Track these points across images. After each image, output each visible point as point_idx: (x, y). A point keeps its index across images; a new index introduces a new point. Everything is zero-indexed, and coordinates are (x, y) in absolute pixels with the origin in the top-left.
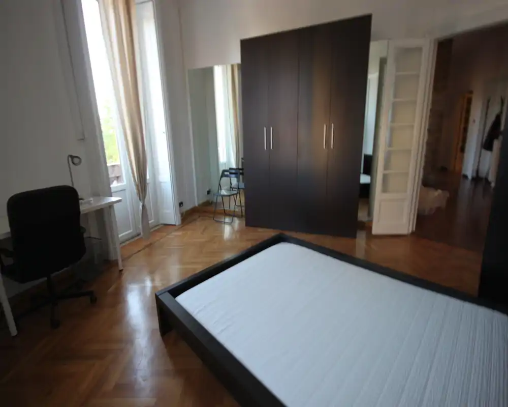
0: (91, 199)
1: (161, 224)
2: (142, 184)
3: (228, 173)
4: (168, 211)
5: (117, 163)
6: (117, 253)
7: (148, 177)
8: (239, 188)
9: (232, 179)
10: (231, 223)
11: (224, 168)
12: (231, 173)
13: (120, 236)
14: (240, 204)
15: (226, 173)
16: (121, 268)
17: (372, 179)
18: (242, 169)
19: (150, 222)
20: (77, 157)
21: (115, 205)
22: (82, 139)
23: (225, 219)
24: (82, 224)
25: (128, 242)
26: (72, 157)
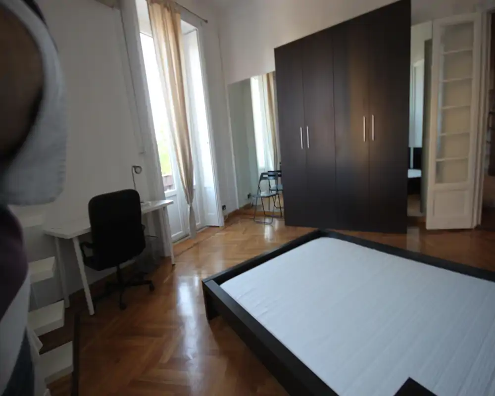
0: (150, 202)
1: (207, 226)
2: (189, 190)
3: (267, 176)
4: (213, 214)
5: (170, 174)
6: (170, 251)
7: (194, 183)
8: (277, 190)
9: (270, 181)
10: (271, 223)
11: (263, 172)
12: (269, 176)
13: (173, 236)
14: (279, 206)
15: (264, 176)
16: (173, 263)
17: (422, 173)
18: (280, 171)
19: (197, 224)
20: (138, 167)
21: (168, 207)
22: (142, 153)
23: (265, 219)
24: (143, 223)
25: (178, 242)
26: (135, 167)
